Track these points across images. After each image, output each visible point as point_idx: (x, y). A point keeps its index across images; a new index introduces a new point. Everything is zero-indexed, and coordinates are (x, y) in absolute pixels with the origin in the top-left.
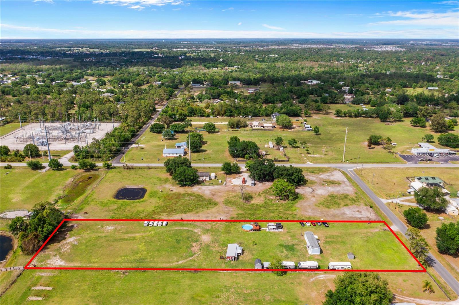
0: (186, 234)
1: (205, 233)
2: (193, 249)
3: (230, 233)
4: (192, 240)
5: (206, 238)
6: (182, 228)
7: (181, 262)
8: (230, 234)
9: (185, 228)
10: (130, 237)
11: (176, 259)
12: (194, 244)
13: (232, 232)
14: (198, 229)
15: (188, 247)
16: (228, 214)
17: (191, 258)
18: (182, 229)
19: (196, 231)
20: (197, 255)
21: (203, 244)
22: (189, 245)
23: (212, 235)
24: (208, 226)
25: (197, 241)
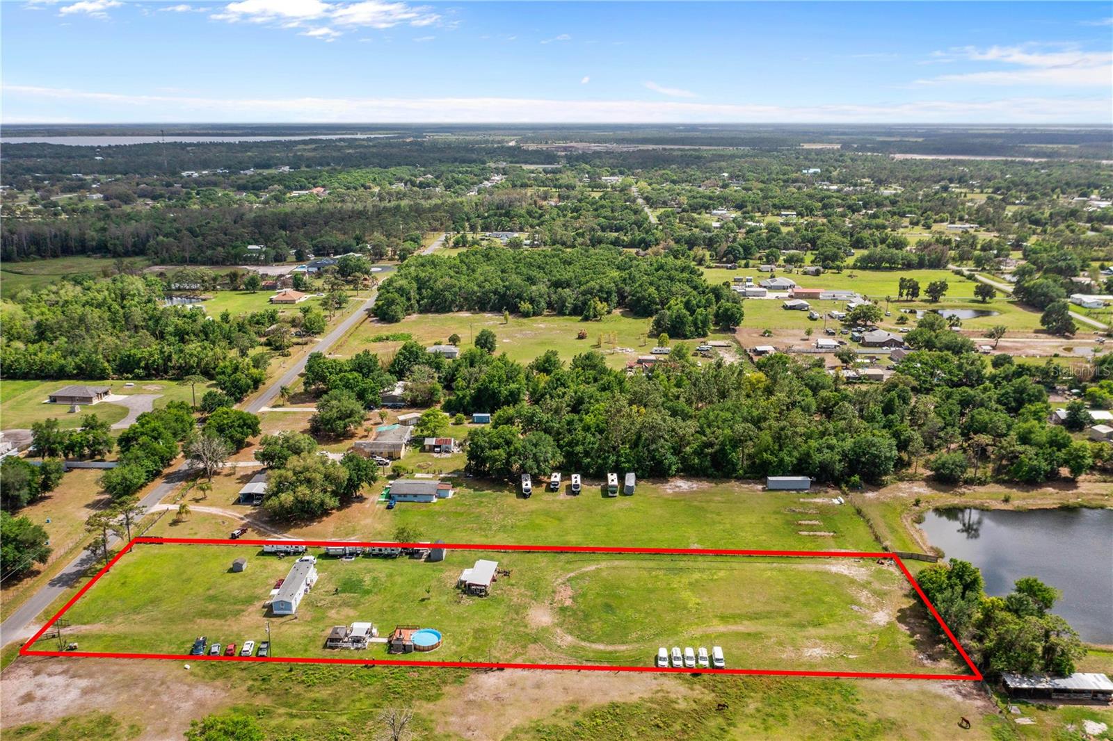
0: (594, 627)
1: (545, 629)
2: (570, 592)
3: (477, 631)
4: (575, 613)
5: (541, 617)
6: (610, 648)
7: (591, 567)
8: (477, 626)
9: (601, 647)
10: (736, 623)
11: (604, 574)
12: (568, 603)
13: (472, 633)
14: (564, 644)
15: (584, 595)
16: (471, 697)
17: (572, 574)
18: (609, 643)
19: (569, 638)
20: (560, 581)
21: (547, 603)
22: (580, 600)
23: (526, 626)
24: (533, 653)
25: (563, 610)
